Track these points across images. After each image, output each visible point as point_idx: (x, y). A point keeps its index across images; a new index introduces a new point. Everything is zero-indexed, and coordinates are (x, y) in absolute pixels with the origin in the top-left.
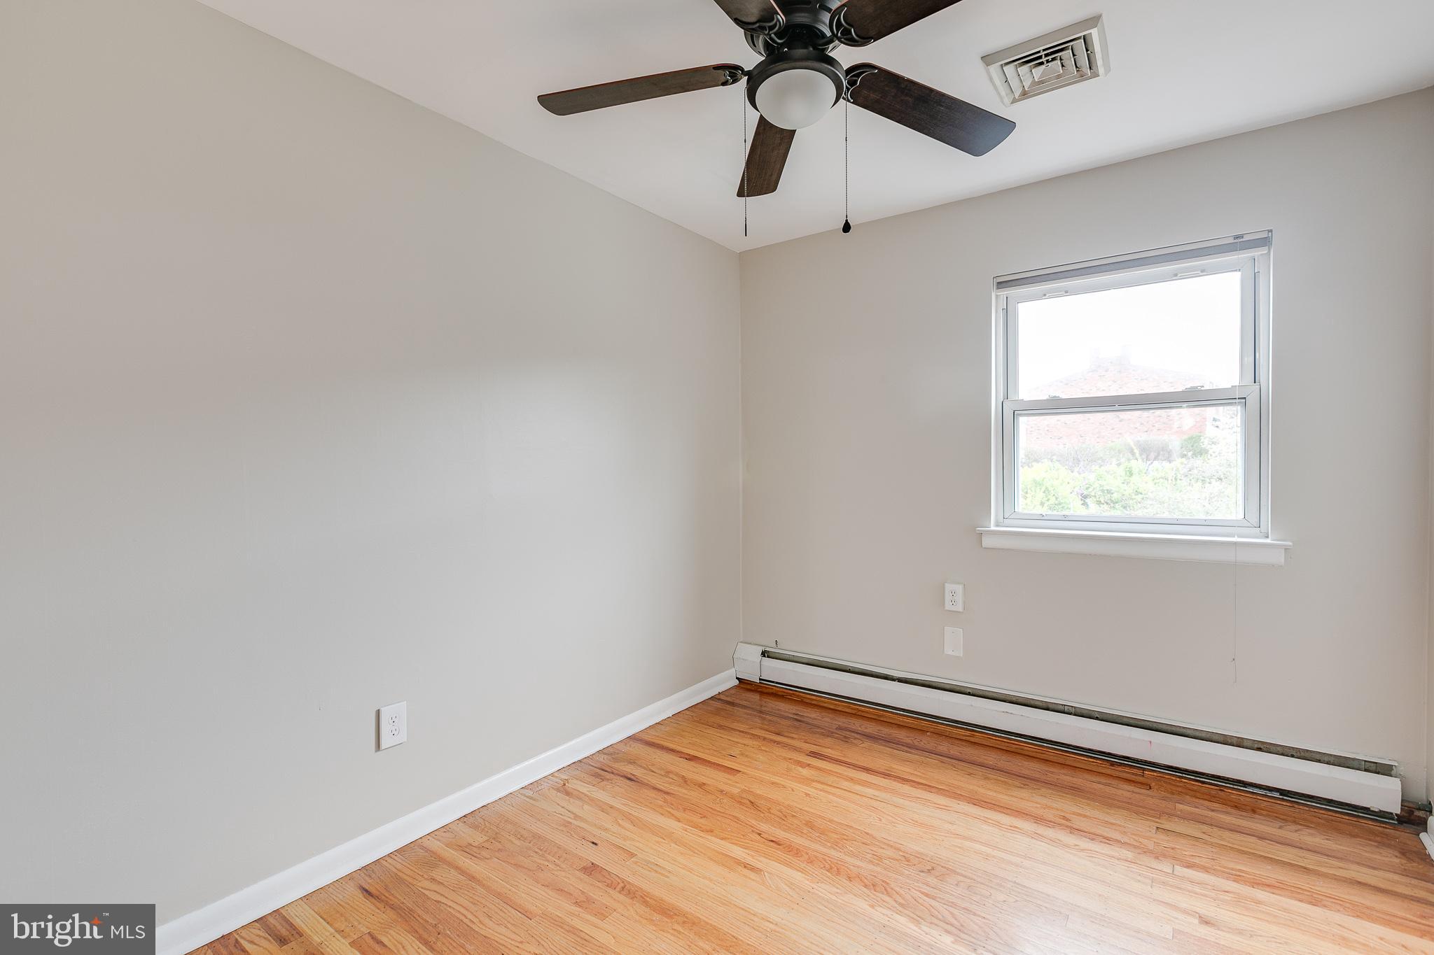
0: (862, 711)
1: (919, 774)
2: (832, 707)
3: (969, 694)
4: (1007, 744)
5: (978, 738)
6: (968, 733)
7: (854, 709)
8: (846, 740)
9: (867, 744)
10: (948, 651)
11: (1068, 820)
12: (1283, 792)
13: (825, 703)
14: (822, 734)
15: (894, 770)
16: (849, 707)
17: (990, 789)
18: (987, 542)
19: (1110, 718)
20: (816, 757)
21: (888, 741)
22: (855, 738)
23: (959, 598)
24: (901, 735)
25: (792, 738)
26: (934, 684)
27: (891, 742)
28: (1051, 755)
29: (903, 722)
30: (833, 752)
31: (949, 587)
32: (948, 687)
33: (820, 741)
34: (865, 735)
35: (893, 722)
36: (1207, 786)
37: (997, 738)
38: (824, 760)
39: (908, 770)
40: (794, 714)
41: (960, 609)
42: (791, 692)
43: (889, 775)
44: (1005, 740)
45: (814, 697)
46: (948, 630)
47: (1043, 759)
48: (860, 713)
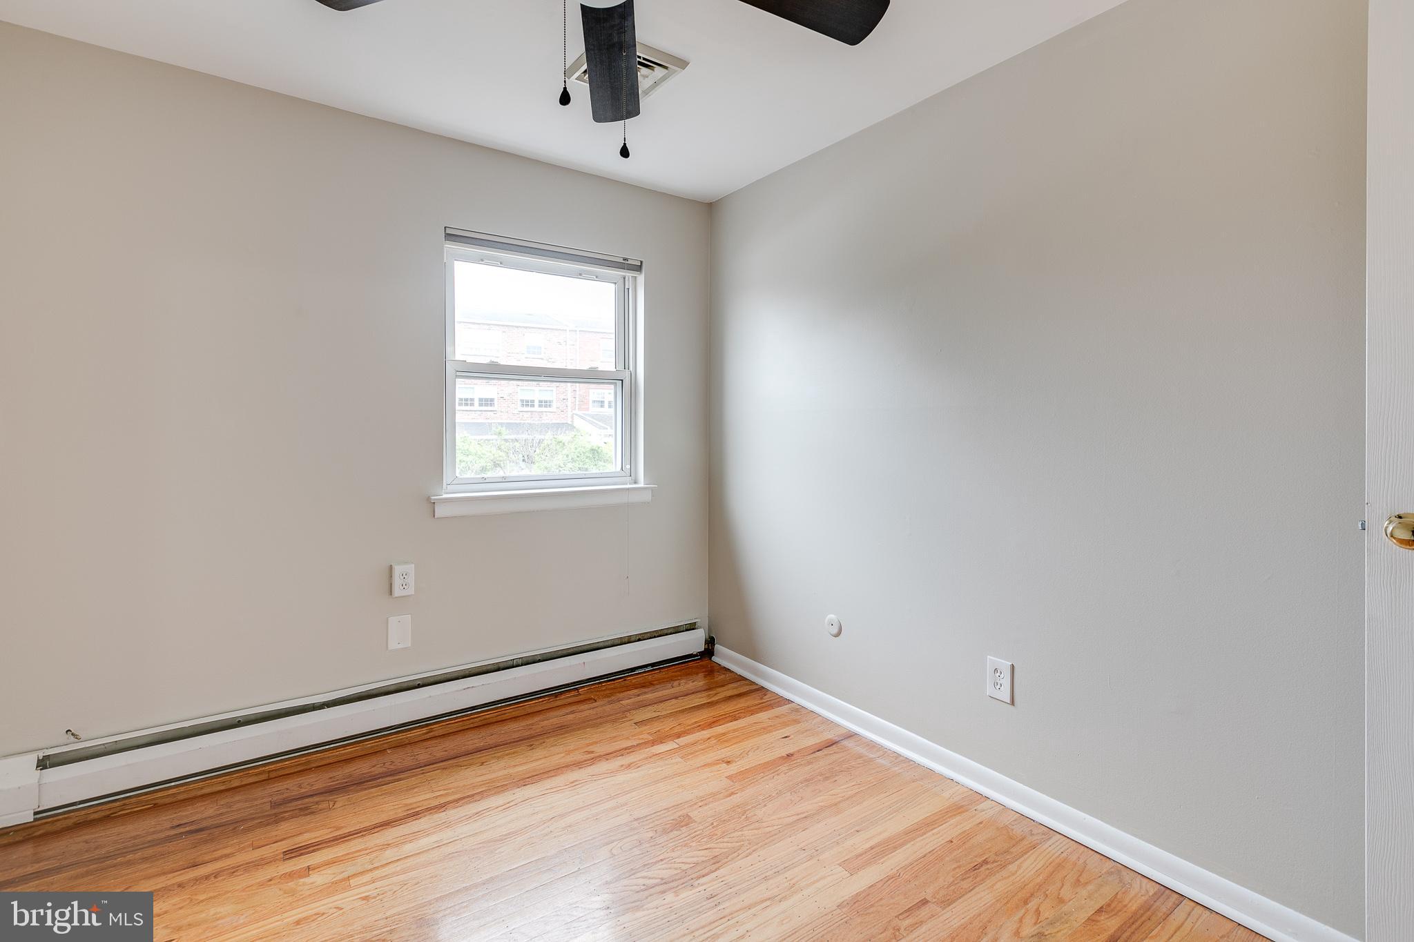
0: (275, 770)
1: (441, 793)
2: (223, 788)
3: (419, 686)
4: (468, 722)
5: (438, 730)
6: (425, 730)
7: (260, 773)
8: (306, 811)
9: (341, 800)
10: (393, 645)
11: (592, 752)
12: (652, 665)
13: (202, 788)
14: (261, 825)
15: (414, 806)
16: (248, 776)
17: (515, 766)
18: (440, 511)
19: (549, 656)
20: (301, 855)
21: (360, 783)
22: (317, 803)
23: (411, 580)
24: (362, 768)
25: (227, 856)
26: (374, 692)
27: (364, 782)
28: (510, 712)
29: (344, 754)
30: (317, 834)
31: (398, 570)
32: (392, 688)
33: (274, 833)
34: (326, 793)
35: (331, 761)
36: (618, 681)
37: (457, 721)
38: (318, 850)
39: (428, 796)
40: (173, 828)
41: (412, 592)
42: (118, 804)
43: (417, 814)
44: (465, 719)
45: (171, 792)
46: (393, 621)
47: (510, 718)
48: (273, 775)
